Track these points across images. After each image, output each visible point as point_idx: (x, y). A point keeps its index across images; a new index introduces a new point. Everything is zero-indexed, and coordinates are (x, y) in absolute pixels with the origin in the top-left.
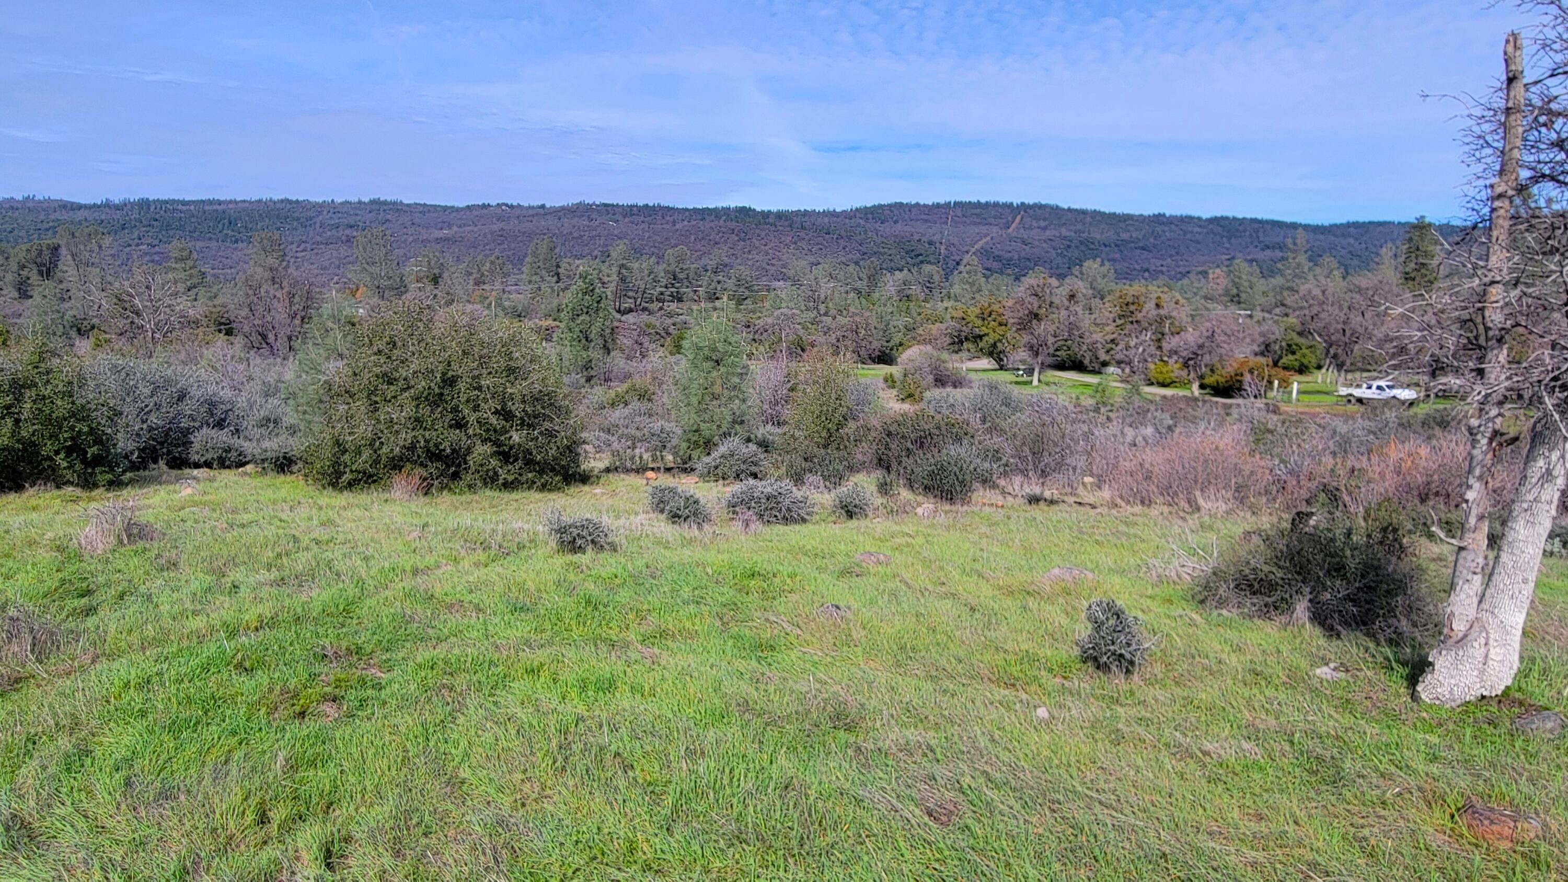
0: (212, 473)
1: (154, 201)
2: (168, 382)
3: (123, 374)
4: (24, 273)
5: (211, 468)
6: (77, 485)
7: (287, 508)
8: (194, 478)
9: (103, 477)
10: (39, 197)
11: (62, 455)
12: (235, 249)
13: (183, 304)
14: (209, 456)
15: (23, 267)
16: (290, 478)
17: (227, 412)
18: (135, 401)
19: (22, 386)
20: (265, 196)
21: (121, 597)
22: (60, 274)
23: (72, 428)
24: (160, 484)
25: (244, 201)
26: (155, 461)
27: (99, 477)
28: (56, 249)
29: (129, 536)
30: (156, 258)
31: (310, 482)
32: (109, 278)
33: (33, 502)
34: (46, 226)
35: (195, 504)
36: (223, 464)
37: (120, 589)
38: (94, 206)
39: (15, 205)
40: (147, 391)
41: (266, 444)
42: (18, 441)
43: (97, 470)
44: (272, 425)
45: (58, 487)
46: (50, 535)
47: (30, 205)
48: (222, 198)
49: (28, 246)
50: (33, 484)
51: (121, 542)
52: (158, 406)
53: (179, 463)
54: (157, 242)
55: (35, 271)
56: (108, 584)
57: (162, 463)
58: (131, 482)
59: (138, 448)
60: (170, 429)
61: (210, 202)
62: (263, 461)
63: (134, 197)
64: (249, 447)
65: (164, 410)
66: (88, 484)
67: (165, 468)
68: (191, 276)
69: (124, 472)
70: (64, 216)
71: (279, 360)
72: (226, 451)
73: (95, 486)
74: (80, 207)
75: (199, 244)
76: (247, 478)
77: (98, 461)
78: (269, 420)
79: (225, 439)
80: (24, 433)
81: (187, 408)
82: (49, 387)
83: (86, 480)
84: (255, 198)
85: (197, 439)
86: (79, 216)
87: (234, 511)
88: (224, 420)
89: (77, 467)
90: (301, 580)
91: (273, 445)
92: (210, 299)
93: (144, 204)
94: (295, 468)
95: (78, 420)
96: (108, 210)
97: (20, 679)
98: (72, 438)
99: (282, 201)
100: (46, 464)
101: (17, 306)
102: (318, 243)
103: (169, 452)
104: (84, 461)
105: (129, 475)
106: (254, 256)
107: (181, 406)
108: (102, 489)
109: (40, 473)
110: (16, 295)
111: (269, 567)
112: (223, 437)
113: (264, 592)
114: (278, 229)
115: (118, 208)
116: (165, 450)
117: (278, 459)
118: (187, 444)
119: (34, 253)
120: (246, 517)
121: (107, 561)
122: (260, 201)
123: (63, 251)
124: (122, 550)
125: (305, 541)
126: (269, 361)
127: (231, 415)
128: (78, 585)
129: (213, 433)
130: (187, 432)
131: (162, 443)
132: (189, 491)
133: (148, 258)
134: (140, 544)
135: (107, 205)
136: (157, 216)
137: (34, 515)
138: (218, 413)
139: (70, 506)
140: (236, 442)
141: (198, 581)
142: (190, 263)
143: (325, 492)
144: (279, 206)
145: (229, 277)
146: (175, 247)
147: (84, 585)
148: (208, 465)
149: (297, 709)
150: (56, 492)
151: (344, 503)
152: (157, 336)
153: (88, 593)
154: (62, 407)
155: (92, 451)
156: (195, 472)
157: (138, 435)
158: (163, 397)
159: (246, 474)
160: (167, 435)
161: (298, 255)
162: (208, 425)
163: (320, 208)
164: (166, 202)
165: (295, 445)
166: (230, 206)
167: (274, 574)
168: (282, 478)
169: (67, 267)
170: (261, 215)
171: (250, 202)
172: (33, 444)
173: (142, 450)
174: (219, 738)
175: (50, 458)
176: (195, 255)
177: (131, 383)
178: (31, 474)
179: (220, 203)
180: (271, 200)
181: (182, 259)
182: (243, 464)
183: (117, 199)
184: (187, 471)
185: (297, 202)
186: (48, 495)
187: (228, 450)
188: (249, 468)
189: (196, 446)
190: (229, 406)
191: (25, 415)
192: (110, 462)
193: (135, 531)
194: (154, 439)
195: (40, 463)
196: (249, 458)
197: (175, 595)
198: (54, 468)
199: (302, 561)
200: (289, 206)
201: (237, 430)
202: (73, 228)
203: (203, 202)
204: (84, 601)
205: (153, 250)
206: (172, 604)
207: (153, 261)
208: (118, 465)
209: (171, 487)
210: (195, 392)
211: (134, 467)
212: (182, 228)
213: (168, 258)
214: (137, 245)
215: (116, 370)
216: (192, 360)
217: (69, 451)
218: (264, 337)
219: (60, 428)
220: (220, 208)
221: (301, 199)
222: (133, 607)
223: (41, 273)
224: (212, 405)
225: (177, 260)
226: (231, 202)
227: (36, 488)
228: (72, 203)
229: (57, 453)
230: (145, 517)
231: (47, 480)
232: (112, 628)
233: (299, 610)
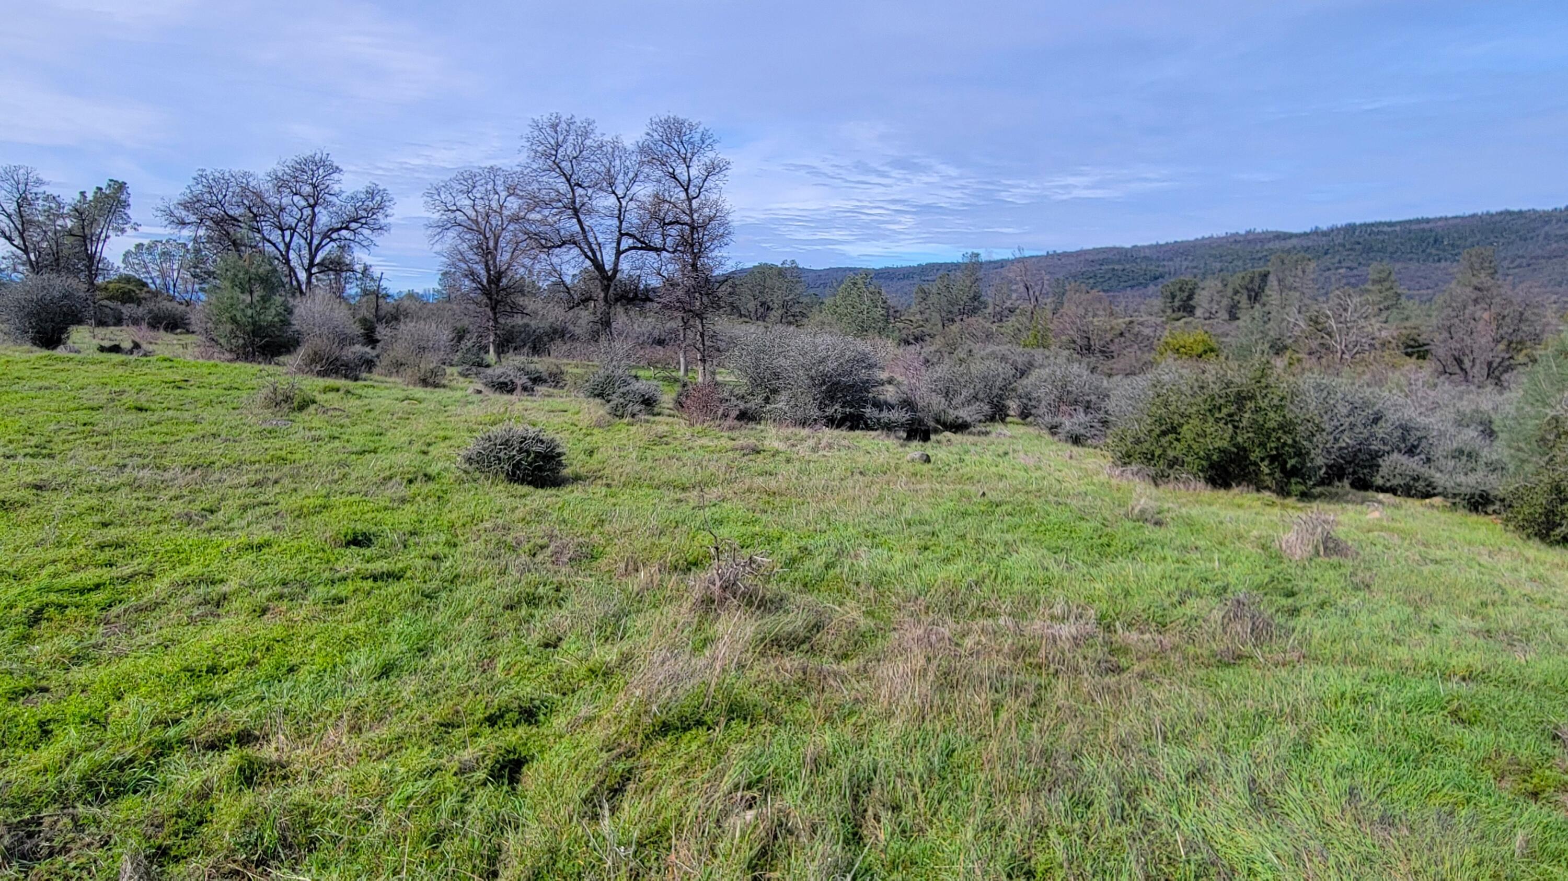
0: (1397, 500)
1: (1361, 225)
2: (1366, 404)
3: (1325, 393)
4: (1236, 298)
5: (1395, 494)
6: (1274, 491)
7: (1484, 552)
8: (1380, 502)
9: (1296, 488)
10: (1259, 230)
11: (1266, 462)
12: (1436, 269)
13: (1374, 326)
14: (1395, 482)
15: (1236, 292)
16: (1482, 519)
17: (1420, 439)
18: (1331, 419)
19: (1244, 398)
20: (1480, 210)
21: (1322, 606)
22: (1264, 299)
23: (1279, 439)
24: (1347, 502)
25: (1456, 217)
26: (1340, 479)
27: (1293, 487)
28: (1265, 276)
29: (1326, 548)
30: (1353, 280)
31: (1511, 527)
32: (1308, 302)
33: (1238, 500)
34: (1260, 255)
35: (1382, 529)
36: (1408, 491)
37: (1322, 597)
38: (1305, 234)
39: (1238, 238)
40: (1345, 411)
41: (1462, 479)
42: (1234, 445)
43: (1293, 480)
44: (1464, 458)
45: (1258, 490)
46: (1255, 533)
47: (1250, 237)
48: (1431, 216)
49: (1243, 274)
50: (1238, 484)
51: (1318, 553)
52: (1352, 426)
53: (1362, 484)
54: (1355, 265)
55: (1245, 296)
56: (1309, 590)
57: (1346, 483)
58: (1321, 495)
59: (1326, 465)
60: (1360, 450)
61: (1418, 221)
62: (1455, 496)
63: (1341, 222)
64: (1440, 479)
65: (1357, 431)
66: (1283, 491)
67: (1348, 487)
68: (1385, 299)
69: (1314, 485)
70: (1276, 245)
71: (1472, 387)
72: (1414, 479)
73: (1289, 494)
74: (1291, 236)
75: (1398, 266)
76: (1435, 511)
77: (1295, 472)
78: (1462, 452)
79: (1415, 466)
80: (1240, 439)
81: (1380, 430)
82: (1266, 401)
83: (1282, 488)
84: (1468, 212)
85: (1386, 464)
86: (1289, 244)
87: (1426, 545)
88: (1416, 447)
89: (1277, 475)
90: (1513, 638)
91: (1472, 481)
92: (1402, 320)
93: (1351, 229)
94: (1490, 509)
95: (1285, 432)
96: (1315, 237)
97: (1240, 657)
98: (1277, 448)
99: (1501, 213)
100: (1252, 468)
101: (1227, 327)
102: (1537, 258)
103: (1354, 472)
104: (1283, 470)
105: (1319, 489)
106: (1459, 276)
107: (1375, 428)
108: (1294, 498)
109: (1245, 475)
110: (1227, 317)
111: (1473, 614)
112: (1413, 464)
113: (1470, 639)
114: (1492, 244)
115: (1325, 234)
116: (1351, 470)
117: (1472, 496)
118: (1375, 467)
119: (1247, 279)
120: (1439, 554)
121: (1304, 568)
122: (1474, 216)
123: (1272, 280)
124: (1319, 560)
125: (1514, 595)
126: (1463, 388)
127: (1424, 443)
128: (1284, 584)
129: (1404, 459)
130: (1375, 456)
131: (1349, 463)
132: (1377, 514)
133: (1344, 281)
134: (1335, 559)
135: (1316, 232)
136: (1361, 240)
137: (1240, 512)
138: (1412, 440)
139: (1268, 509)
140: (1425, 471)
141: (1395, 611)
142: (1387, 284)
143: (1531, 543)
144: (1498, 218)
145: (1424, 298)
146: (1373, 270)
147: (1289, 586)
148: (1393, 490)
149: (1530, 787)
150: (1255, 495)
151: (1557, 560)
152: (1345, 356)
153: (1291, 594)
154: (1274, 421)
155: (1291, 463)
156: (1381, 496)
157: (1329, 452)
158: (1359, 419)
159: (1433, 506)
160: (1355, 455)
161: (1511, 272)
162: (1400, 451)
163: (1546, 218)
164: (1373, 225)
165: (1498, 486)
166: (1440, 223)
167: (1478, 624)
168: (1474, 517)
169: (1272, 293)
170: (1473, 231)
171: (1463, 218)
172: (1245, 449)
173: (1329, 467)
174: (1443, 785)
175: (1255, 464)
176: (1393, 277)
177: (1332, 402)
178: (1239, 475)
179: (1428, 221)
180: (1488, 213)
181: (1380, 281)
182: (1427, 495)
183: (1324, 227)
184: (1370, 493)
185: (1520, 212)
186: (1249, 496)
187: (1416, 479)
188: (1437, 500)
189: (1384, 470)
190: (1423, 434)
191: (1245, 423)
192: (1304, 475)
193: (1332, 545)
194: (1343, 458)
195: (1247, 466)
196: (1440, 490)
197: (1374, 618)
198: (1258, 472)
199: (1513, 617)
200: (1508, 218)
201: (1429, 460)
202: (1284, 256)
203: (1410, 222)
204: (1290, 600)
205: (1351, 273)
206: (1371, 625)
207: (1348, 284)
208: (1310, 478)
209: (1359, 507)
210: (1392, 416)
211: (1322, 483)
212: (1383, 250)
213: (1365, 281)
214: (1337, 268)
215: (1319, 388)
216: (1380, 382)
217: (1273, 459)
218: (1459, 362)
219: (1269, 438)
220: (1427, 226)
221: (1524, 208)
222: (1333, 620)
223: (1250, 298)
224: (1406, 429)
225: (1375, 282)
226: (1440, 219)
227: (1240, 488)
228: (1285, 234)
229: (1262, 460)
230: (1340, 533)
231: (1250, 482)
232: (1318, 633)
233: (1516, 673)
